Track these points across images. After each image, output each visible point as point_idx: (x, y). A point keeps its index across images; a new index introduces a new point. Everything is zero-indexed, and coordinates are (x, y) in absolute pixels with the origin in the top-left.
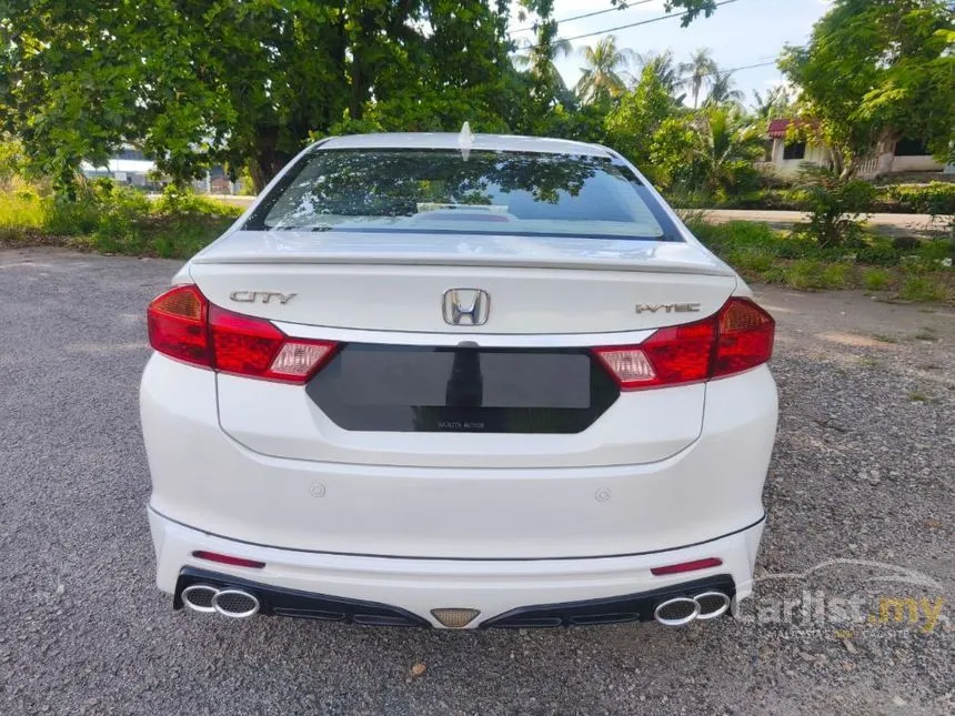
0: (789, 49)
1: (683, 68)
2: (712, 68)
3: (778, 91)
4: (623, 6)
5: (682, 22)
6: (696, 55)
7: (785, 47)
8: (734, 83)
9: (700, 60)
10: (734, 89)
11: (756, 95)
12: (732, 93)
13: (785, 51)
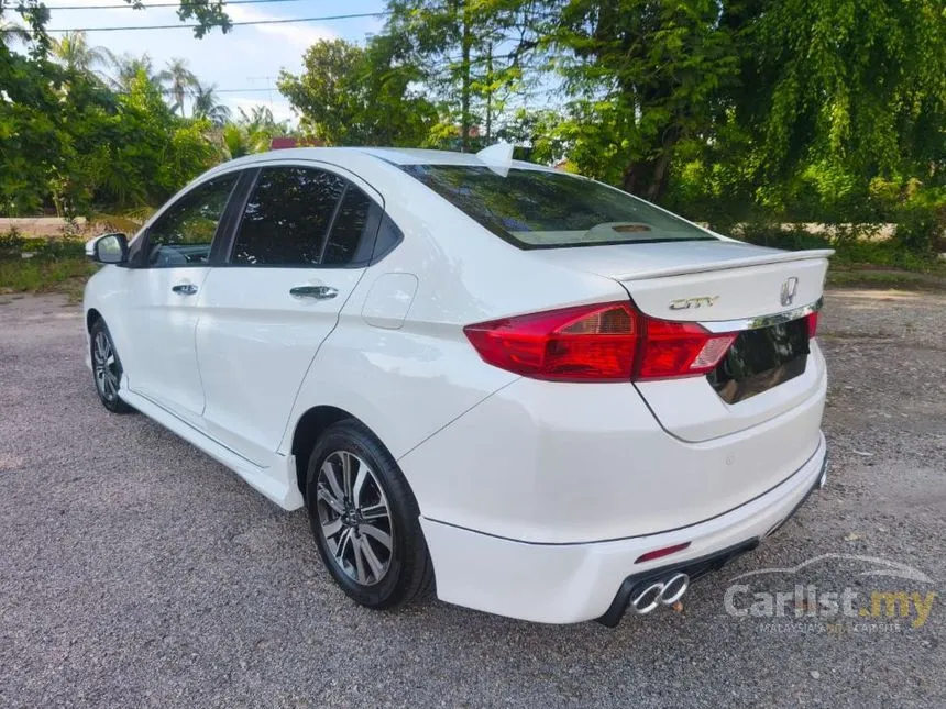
0: (285, 74)
1: (166, 76)
2: (192, 80)
3: (262, 110)
4: (138, 6)
5: (195, 33)
6: (173, 64)
7: (282, 73)
8: (217, 98)
9: (178, 70)
10: (219, 104)
11: (242, 112)
12: (218, 107)
13: (282, 76)
